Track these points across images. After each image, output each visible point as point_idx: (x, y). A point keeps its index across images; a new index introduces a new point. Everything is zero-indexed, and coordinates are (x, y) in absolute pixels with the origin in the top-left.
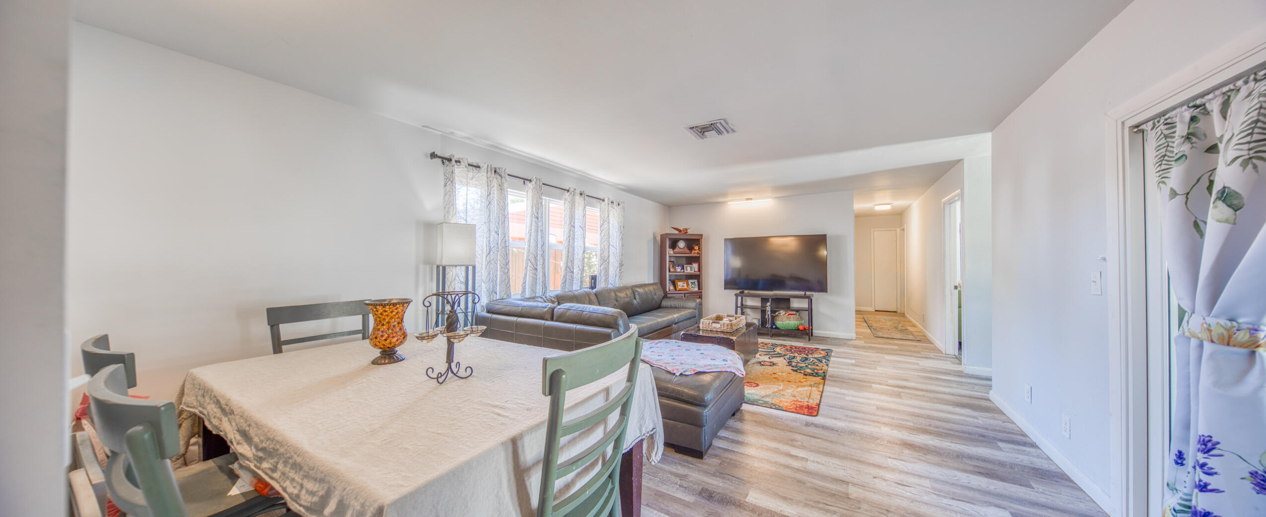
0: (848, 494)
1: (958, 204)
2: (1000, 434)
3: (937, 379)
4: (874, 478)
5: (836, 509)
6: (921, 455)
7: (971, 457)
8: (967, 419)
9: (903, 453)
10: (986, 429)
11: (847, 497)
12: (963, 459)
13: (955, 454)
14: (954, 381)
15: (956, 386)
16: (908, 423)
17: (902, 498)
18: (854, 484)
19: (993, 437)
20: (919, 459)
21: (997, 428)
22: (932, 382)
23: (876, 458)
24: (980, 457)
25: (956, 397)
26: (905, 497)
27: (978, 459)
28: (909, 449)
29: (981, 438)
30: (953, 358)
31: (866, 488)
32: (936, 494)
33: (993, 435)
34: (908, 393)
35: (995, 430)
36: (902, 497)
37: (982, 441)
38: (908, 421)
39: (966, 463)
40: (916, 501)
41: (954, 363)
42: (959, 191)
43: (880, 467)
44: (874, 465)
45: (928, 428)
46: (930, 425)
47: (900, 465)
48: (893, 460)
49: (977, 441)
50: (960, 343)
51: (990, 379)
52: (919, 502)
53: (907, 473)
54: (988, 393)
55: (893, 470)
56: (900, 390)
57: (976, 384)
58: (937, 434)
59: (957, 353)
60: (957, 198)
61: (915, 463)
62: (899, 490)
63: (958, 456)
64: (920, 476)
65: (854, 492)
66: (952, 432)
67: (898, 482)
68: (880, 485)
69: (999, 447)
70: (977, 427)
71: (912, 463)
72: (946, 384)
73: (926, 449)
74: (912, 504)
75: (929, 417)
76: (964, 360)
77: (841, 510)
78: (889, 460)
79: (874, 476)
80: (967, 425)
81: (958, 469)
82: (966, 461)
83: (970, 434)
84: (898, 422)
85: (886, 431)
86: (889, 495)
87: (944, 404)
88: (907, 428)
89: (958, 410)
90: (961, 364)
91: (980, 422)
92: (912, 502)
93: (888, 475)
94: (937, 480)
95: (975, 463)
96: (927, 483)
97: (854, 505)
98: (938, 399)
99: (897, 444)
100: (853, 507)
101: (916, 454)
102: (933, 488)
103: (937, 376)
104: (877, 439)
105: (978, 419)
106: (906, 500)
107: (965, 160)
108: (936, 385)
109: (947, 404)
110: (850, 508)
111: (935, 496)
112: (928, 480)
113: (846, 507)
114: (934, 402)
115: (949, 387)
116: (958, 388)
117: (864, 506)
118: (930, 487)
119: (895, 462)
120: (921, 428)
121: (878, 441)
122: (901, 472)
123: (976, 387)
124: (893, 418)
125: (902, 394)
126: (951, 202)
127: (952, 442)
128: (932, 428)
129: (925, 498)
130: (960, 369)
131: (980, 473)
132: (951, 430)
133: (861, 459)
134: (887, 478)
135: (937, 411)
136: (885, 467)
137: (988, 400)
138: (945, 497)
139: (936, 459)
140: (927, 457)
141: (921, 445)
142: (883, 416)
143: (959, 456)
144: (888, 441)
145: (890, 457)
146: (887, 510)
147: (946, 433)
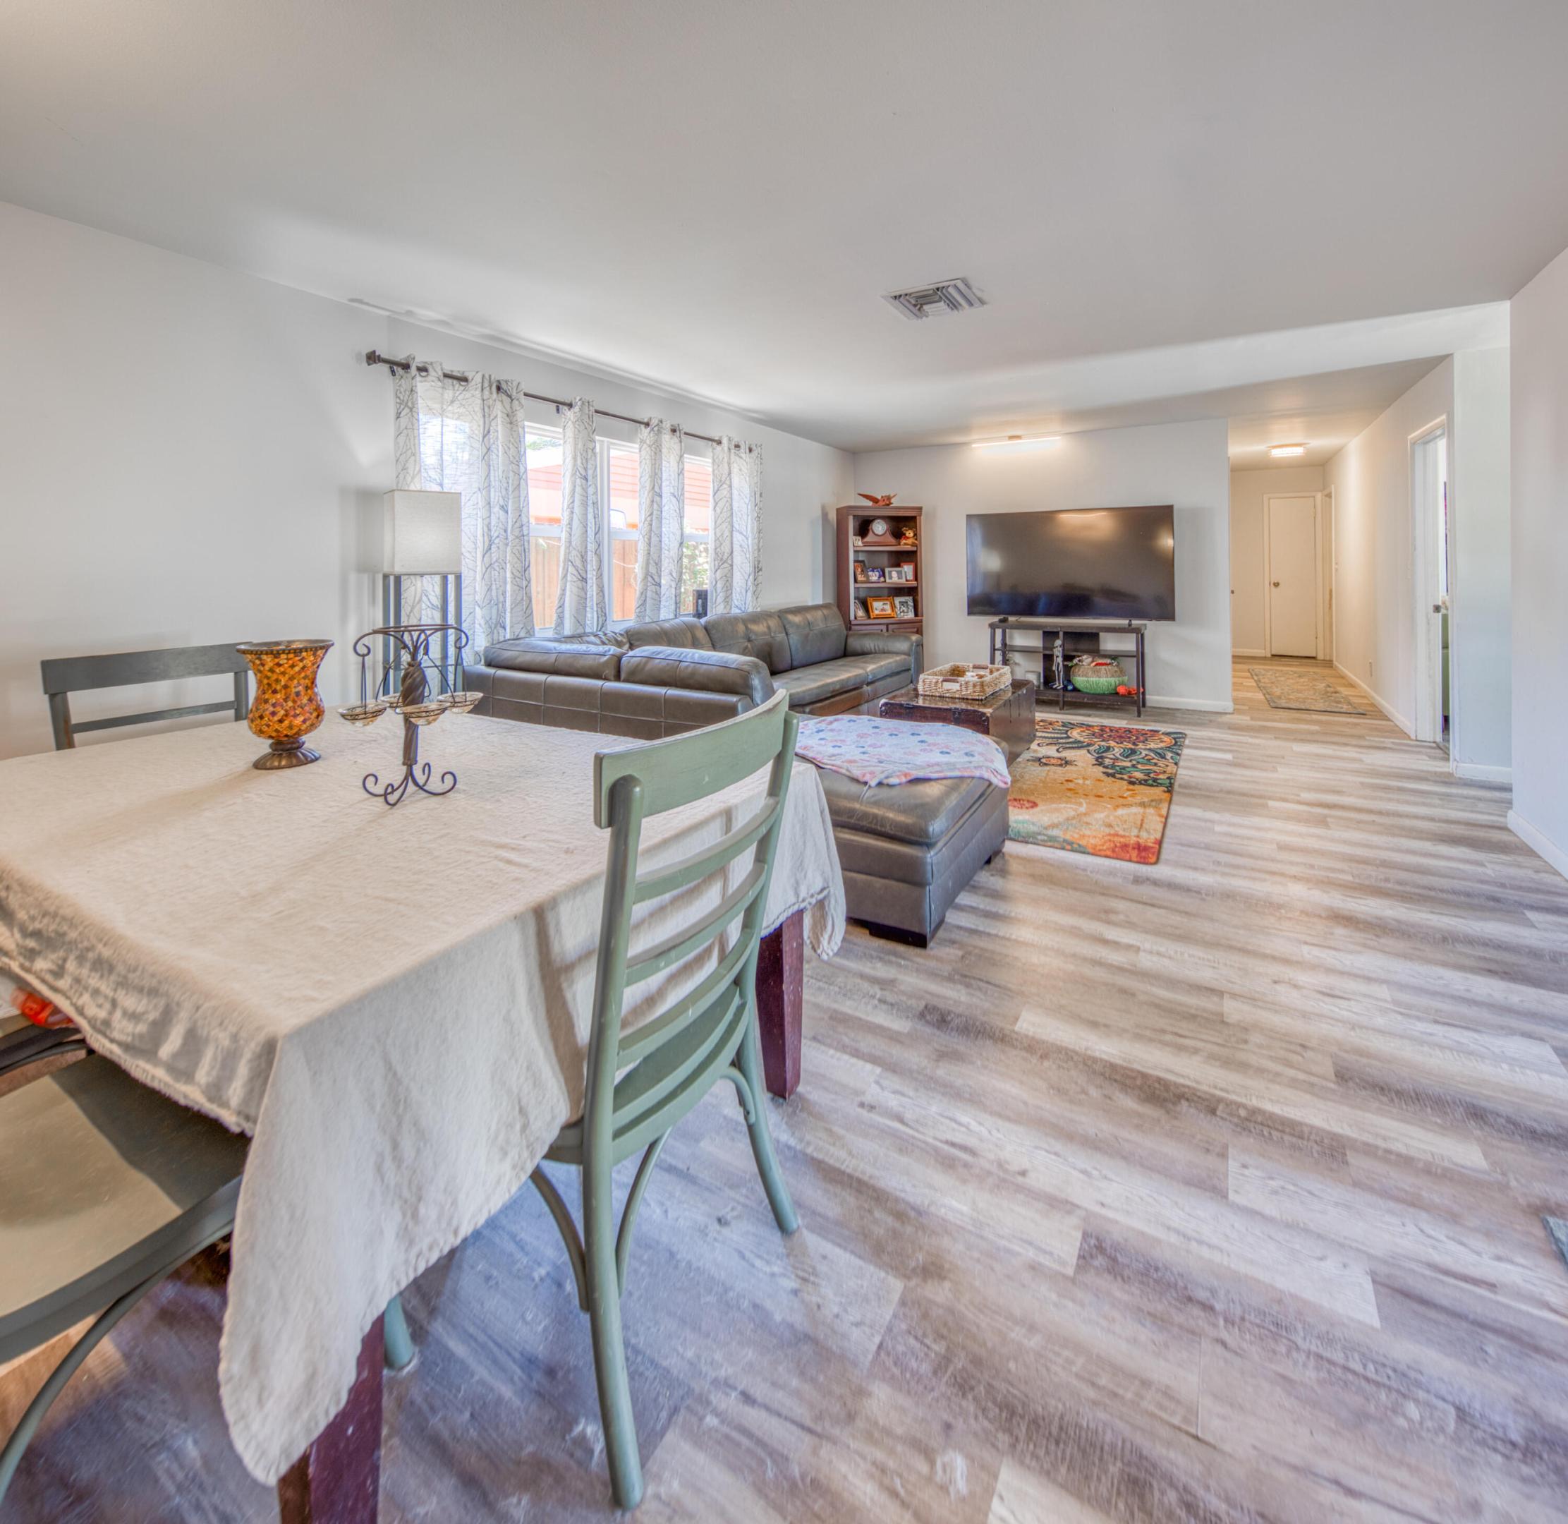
0: (1222, 1015)
1: (1442, 444)
2: (1530, 895)
3: (1400, 789)
4: (1275, 982)
5: (1200, 1045)
6: (1370, 936)
7: (1470, 941)
8: (1461, 866)
9: (1332, 934)
10: (1503, 885)
11: (1219, 1021)
12: (1456, 944)
13: (1438, 936)
14: (1435, 793)
15: (1438, 802)
16: (1341, 876)
17: (1332, 1022)
18: (1234, 996)
19: (1516, 902)
20: (1365, 946)
21: (1524, 884)
22: (1391, 796)
23: (1279, 945)
24: (1490, 940)
25: (1438, 824)
26: (1337, 1020)
27: (1486, 943)
28: (1345, 926)
29: (1492, 903)
30: (1431, 748)
31: (1260, 1004)
32: (1401, 1014)
33: (1517, 898)
34: (1341, 818)
35: (1520, 888)
36: (1332, 1018)
37: (1493, 910)
38: (1342, 871)
39: (1461, 953)
40: (1361, 1027)
41: (1435, 758)
42: (1444, 417)
43: (1286, 961)
44: (1274, 958)
45: (1383, 884)
46: (1387, 880)
47: (1327, 957)
48: (1311, 947)
49: (1482, 908)
50: (1446, 719)
51: (1508, 789)
52: (1367, 1028)
53: (1342, 973)
54: (1506, 816)
55: (1314, 967)
56: (1326, 811)
57: (1480, 799)
58: (1402, 897)
59: (1439, 738)
60: (1439, 432)
61: (1359, 952)
62: (1327, 1006)
63: (1444, 939)
64: (1369, 979)
65: (1233, 1010)
66: (1432, 893)
67: (1324, 990)
68: (1285, 995)
69: (1528, 919)
70: (1482, 882)
71: (1351, 952)
72: (1412, 798)
73: (1379, 926)
74: (1352, 1033)
75: (1384, 864)
76: (1454, 751)
77: (1209, 1046)
78: (1305, 949)
79: (1276, 979)
80: (1464, 879)
81: (1445, 964)
82: (1460, 948)
83: (1468, 895)
84: (1323, 873)
85: (1297, 892)
86: (1305, 1015)
87: (1414, 838)
88: (1340, 885)
89: (1444, 849)
90: (1448, 759)
91: (1489, 872)
92: (1353, 1028)
93: (1303, 978)
94: (1402, 987)
95: (1480, 952)
96: (1383, 992)
97: (1234, 1035)
98: (1402, 828)
99: (1320, 916)
100: (1233, 1039)
101: (1359, 936)
102: (1396, 1002)
103: (1400, 784)
104: (1280, 907)
105: (1484, 866)
106: (1340, 1024)
107: (1455, 356)
108: (1398, 801)
109: (1421, 839)
110: (1226, 1041)
111: (1399, 1017)
112: (1385, 986)
113: (1220, 1041)
114: (1394, 835)
115: (1424, 804)
116: (1443, 807)
117: (1255, 1038)
118: (1389, 999)
119: (1316, 952)
120: (1368, 886)
121: (1283, 911)
122: (1330, 971)
123: (1481, 805)
124: (1312, 867)
125: (1329, 820)
126: (1427, 440)
127: (1432, 912)
128: (1390, 885)
129: (1380, 1021)
130: (1446, 770)
131: (1491, 972)
132: (1430, 889)
133: (1250, 947)
134: (1301, 983)
135: (1399, 850)
136: (1297, 962)
137: (1504, 828)
138: (1419, 1019)
139: (1401, 945)
140: (1383, 941)
141: (1369, 919)
142: (1292, 863)
143: (1447, 939)
144: (1302, 912)
145: (1306, 943)
146: (1303, 1046)
147: (1420, 895)
